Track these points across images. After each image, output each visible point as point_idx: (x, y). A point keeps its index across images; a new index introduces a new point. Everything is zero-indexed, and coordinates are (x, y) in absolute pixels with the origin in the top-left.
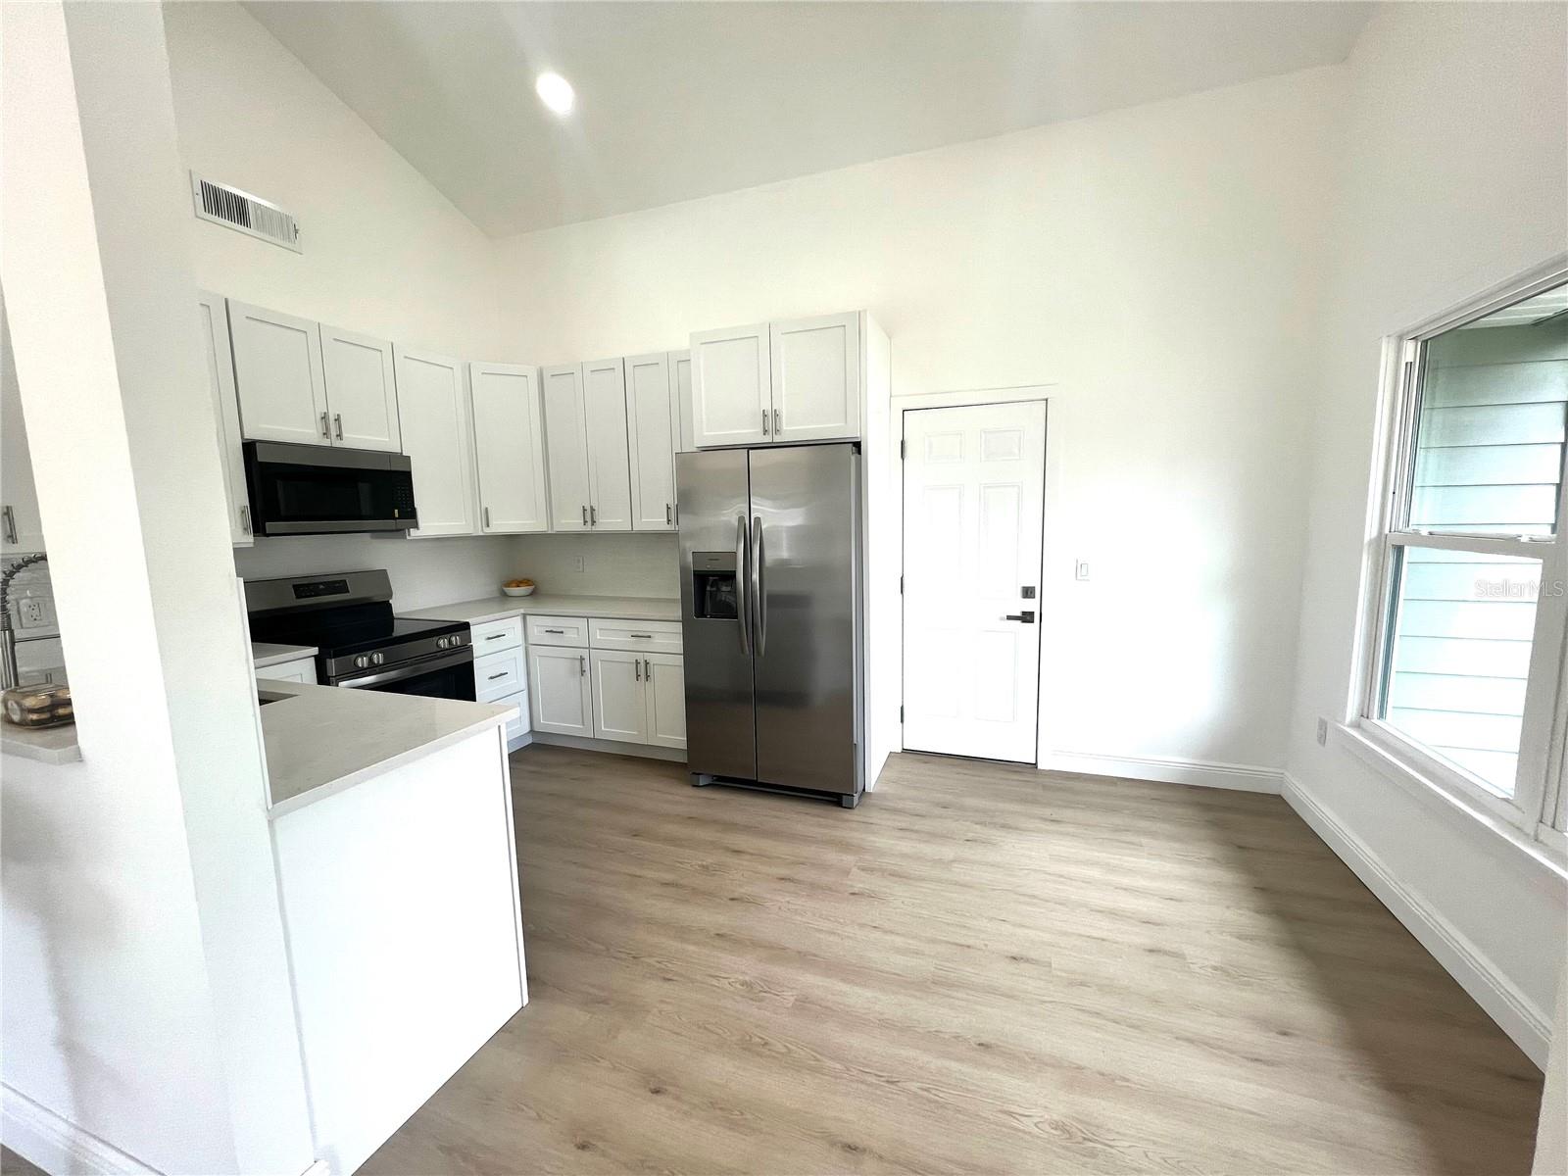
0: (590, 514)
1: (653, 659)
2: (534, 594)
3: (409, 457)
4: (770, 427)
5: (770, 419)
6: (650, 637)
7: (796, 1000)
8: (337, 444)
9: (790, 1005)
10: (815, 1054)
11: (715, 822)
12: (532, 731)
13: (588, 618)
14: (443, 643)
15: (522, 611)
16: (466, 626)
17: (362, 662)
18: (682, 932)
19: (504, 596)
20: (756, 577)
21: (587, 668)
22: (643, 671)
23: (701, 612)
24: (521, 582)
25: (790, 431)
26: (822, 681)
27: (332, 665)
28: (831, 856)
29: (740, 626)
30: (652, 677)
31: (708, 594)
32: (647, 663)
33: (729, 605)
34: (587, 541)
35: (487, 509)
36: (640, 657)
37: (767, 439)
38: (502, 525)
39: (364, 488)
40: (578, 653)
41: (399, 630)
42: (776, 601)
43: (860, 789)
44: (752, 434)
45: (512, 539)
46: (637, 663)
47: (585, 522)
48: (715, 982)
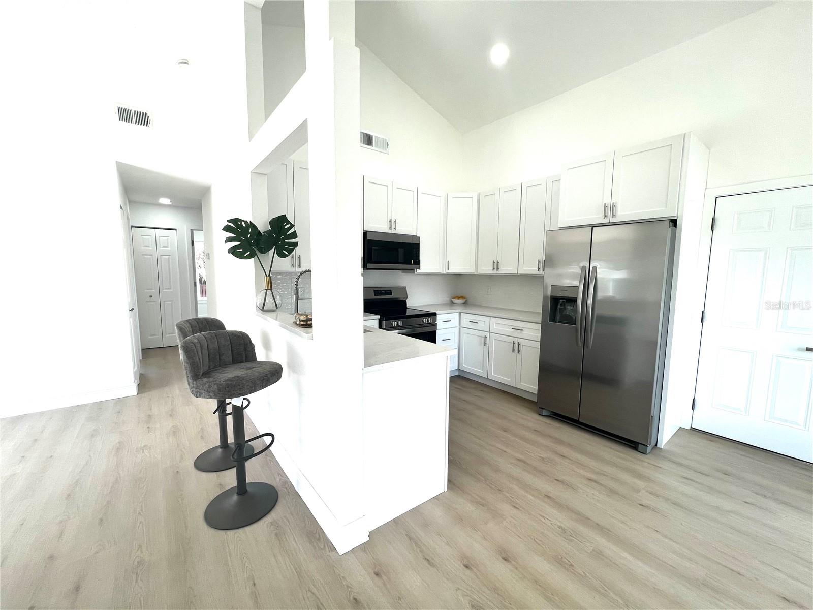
0: (496, 265)
1: (522, 342)
2: (465, 304)
3: (419, 237)
4: (609, 213)
5: (610, 209)
6: (522, 330)
7: (593, 550)
8: (394, 232)
9: (589, 551)
10: (604, 586)
11: (550, 436)
12: (458, 369)
13: (490, 317)
14: (425, 320)
15: (459, 310)
16: (435, 314)
17: (395, 324)
18: (526, 487)
19: (452, 303)
20: (590, 302)
21: (487, 342)
22: (516, 348)
23: (553, 319)
24: (460, 298)
25: (623, 214)
26: (631, 371)
27: (384, 323)
28: (626, 477)
29: (577, 330)
30: (521, 351)
31: (558, 310)
32: (519, 344)
33: (571, 317)
34: (494, 279)
35: (448, 261)
36: (516, 340)
37: (606, 221)
38: (454, 270)
39: (401, 251)
40: (484, 334)
41: (409, 313)
42: (602, 320)
43: (653, 444)
44: (597, 218)
45: (458, 276)
46: (514, 343)
47: (494, 269)
48: (543, 520)
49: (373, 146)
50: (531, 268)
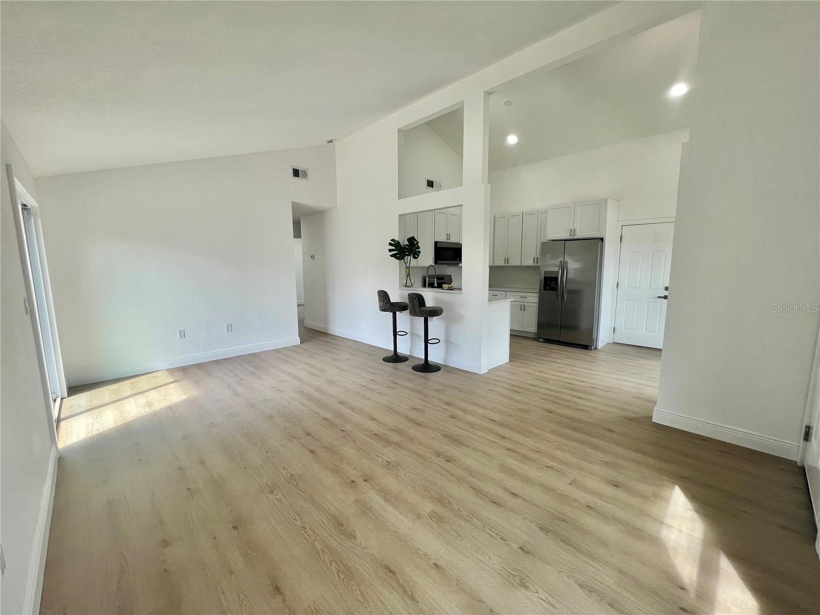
0: (507, 260)
1: (527, 304)
3: (462, 244)
4: (572, 234)
5: (573, 231)
6: (526, 297)
8: (449, 241)
13: (506, 291)
20: (564, 279)
22: (523, 308)
23: (545, 289)
25: (579, 236)
29: (557, 294)
30: (526, 309)
31: (548, 284)
32: (524, 305)
33: (555, 287)
34: (506, 269)
37: (571, 237)
39: (452, 252)
44: (566, 236)
46: (521, 305)
47: (506, 263)
49: (433, 187)
50: (530, 263)
